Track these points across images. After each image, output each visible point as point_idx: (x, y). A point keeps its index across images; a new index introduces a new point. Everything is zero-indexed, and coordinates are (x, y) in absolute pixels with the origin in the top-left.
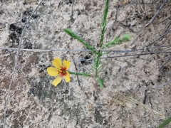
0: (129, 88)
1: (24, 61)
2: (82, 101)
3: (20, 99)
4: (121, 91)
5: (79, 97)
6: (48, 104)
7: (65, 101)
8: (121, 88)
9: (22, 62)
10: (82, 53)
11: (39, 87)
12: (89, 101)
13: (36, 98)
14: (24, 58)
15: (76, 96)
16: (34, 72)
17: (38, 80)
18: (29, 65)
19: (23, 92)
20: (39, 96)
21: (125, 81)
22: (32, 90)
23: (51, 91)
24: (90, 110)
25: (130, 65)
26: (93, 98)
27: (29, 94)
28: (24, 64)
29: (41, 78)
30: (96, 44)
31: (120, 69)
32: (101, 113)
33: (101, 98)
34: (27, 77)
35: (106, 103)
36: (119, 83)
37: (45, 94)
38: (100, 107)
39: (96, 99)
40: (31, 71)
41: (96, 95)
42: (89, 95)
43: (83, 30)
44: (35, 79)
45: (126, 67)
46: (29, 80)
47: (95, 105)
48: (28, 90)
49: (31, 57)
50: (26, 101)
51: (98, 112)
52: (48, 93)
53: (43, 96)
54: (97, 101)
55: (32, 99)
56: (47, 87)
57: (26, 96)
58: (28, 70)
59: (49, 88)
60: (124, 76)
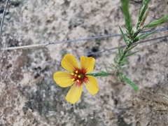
0: (156, 81)
1: (11, 66)
2: (98, 108)
3: (13, 119)
4: (146, 88)
5: (93, 103)
6: (53, 119)
7: (75, 111)
8: (145, 84)
9: (8, 67)
10: (88, 45)
11: (38, 98)
12: (108, 106)
13: (35, 114)
14: (10, 62)
15: (89, 102)
16: (27, 79)
17: (35, 89)
18: (19, 70)
19: (16, 109)
20: (40, 110)
21: (149, 73)
22: (29, 105)
23: (55, 101)
24: (111, 119)
25: (151, 52)
26: (112, 102)
27: (25, 110)
28: (12, 69)
29: (38, 84)
31: (139, 59)
32: (126, 120)
33: (123, 100)
34: (19, 87)
35: (131, 105)
36: (141, 77)
37: (48, 106)
38: (123, 113)
39: (116, 102)
40: (22, 77)
41: (115, 97)
42: (106, 98)
44: (30, 88)
45: (147, 55)
46: (22, 91)
47: (117, 111)
48: (23, 105)
49: (19, 58)
50: (23, 121)
51: (122, 119)
52: (51, 104)
53: (44, 109)
54: (118, 106)
55: (30, 116)
56: (48, 96)
57: (22, 114)
58: (18, 77)
59: (52, 98)
60: (146, 66)
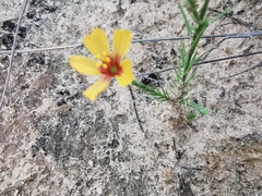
1: (28, 87)
2: (149, 162)
3: (14, 162)
5: (141, 153)
6: (75, 171)
7: (111, 163)
8: (230, 133)
9: (23, 88)
10: (144, 67)
11: (58, 135)
12: (165, 162)
13: (49, 158)
14: (28, 81)
15: (135, 151)
16: (48, 104)
17: (55, 121)
18: (37, 92)
19: (22, 147)
20: (57, 155)
21: (237, 117)
22: (41, 142)
23: (82, 142)
24: (168, 182)
25: (243, 85)
26: (172, 154)
27: (35, 149)
28: (27, 90)
29: (61, 115)
30: (169, 51)
31: (223, 95)
32: (193, 187)
33: (190, 154)
34: (33, 116)
35: (203, 163)
36: (223, 121)
37: (70, 149)
38: (190, 174)
39: (180, 156)
40: (41, 103)
41: (178, 148)
42: (163, 149)
43: (141, 28)
44: (48, 118)
45: (236, 89)
46: (36, 122)
47: (178, 170)
48: (33, 142)
49: (41, 78)
50: (28, 166)
51: (187, 185)
52: (76, 146)
53: (64, 152)
54: (182, 162)
55: (41, 162)
56: (73, 134)
57: (29, 156)
58: (34, 101)
59: (78, 137)
60: (234, 106)
